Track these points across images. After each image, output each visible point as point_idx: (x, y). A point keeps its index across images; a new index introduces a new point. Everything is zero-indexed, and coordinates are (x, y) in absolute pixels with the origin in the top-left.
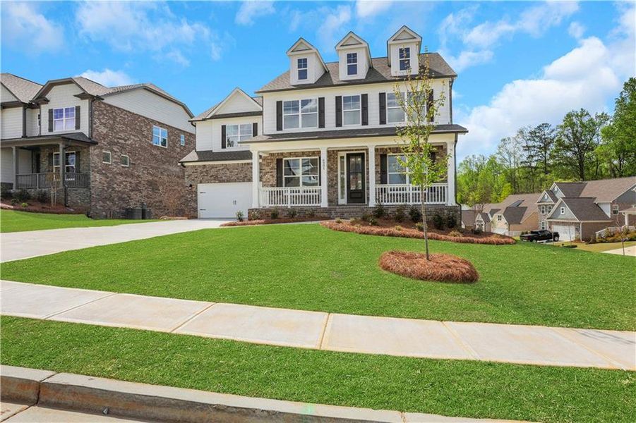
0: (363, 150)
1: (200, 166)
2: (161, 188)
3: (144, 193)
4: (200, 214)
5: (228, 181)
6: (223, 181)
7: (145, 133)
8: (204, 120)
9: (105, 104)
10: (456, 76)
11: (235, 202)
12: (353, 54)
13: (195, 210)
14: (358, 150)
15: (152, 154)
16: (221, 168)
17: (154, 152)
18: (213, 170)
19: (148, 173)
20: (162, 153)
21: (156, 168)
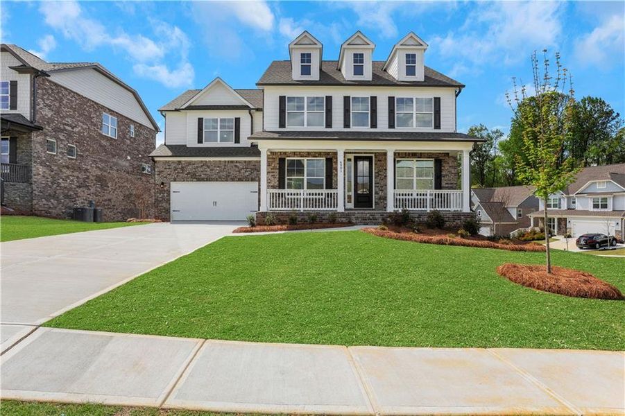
0: (372, 153)
1: (173, 162)
2: (110, 185)
3: (93, 190)
4: (174, 216)
5: (209, 179)
6: (202, 180)
7: (94, 120)
8: (177, 110)
9: (50, 82)
10: (464, 86)
11: (215, 203)
12: (360, 54)
13: (168, 211)
14: (367, 153)
15: (101, 146)
16: (200, 165)
17: (104, 143)
18: (190, 167)
19: (97, 167)
20: (111, 144)
21: (106, 162)
